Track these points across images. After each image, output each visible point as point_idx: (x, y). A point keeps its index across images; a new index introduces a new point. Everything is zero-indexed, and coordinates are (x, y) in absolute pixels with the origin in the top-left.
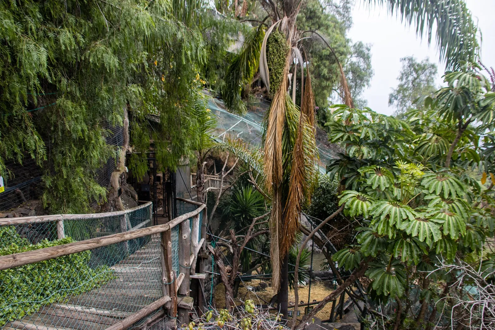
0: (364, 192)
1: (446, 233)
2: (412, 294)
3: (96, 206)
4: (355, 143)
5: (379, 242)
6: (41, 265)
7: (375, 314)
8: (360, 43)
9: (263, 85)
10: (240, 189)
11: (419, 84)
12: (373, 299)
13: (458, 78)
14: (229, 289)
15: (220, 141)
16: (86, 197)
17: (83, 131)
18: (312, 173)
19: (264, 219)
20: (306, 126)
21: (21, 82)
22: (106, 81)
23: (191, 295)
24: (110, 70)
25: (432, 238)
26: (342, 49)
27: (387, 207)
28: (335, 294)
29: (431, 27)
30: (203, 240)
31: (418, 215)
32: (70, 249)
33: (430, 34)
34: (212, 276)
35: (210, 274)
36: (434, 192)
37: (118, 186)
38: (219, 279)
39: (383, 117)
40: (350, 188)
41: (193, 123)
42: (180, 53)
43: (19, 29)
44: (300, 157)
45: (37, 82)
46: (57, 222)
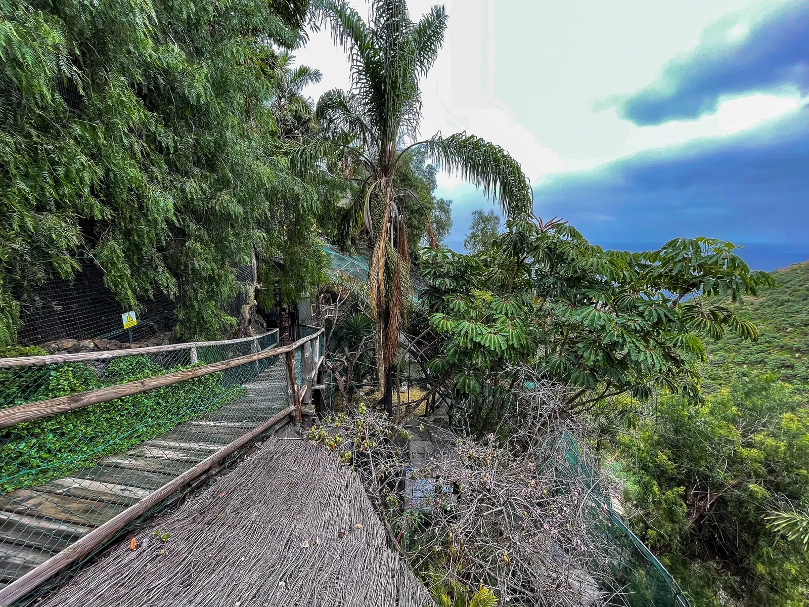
0: (448, 314)
1: (510, 343)
2: (486, 390)
3: (228, 334)
4: (440, 276)
5: (460, 352)
6: (173, 387)
7: (459, 408)
8: (442, 200)
9: (367, 233)
10: (352, 315)
11: (486, 232)
12: (458, 396)
13: (516, 225)
14: (345, 395)
15: (334, 278)
16: (218, 327)
17: (212, 270)
18: (408, 301)
19: (371, 338)
20: (402, 264)
21: (149, 226)
22: (233, 227)
23: (313, 403)
24: (235, 216)
25: (501, 347)
26: (428, 205)
27: (465, 324)
28: (428, 394)
29: (495, 185)
30: (323, 357)
31: (489, 330)
32: (200, 372)
33: (495, 189)
34: (331, 386)
35: (329, 385)
36: (501, 312)
37: (248, 317)
38: (337, 388)
39: (460, 256)
40: (437, 311)
41: (311, 263)
42: (297, 205)
43: (144, 178)
44: (398, 288)
45: (164, 225)
46: (190, 349)
